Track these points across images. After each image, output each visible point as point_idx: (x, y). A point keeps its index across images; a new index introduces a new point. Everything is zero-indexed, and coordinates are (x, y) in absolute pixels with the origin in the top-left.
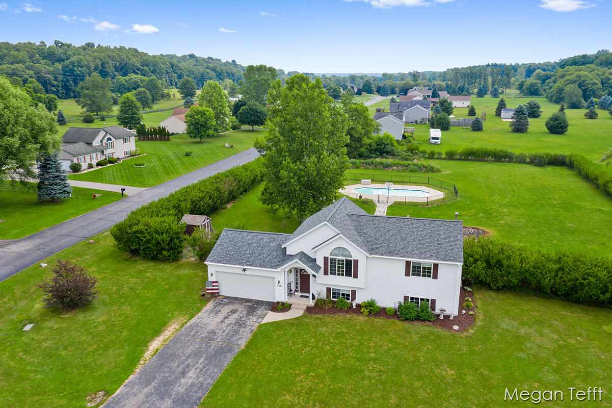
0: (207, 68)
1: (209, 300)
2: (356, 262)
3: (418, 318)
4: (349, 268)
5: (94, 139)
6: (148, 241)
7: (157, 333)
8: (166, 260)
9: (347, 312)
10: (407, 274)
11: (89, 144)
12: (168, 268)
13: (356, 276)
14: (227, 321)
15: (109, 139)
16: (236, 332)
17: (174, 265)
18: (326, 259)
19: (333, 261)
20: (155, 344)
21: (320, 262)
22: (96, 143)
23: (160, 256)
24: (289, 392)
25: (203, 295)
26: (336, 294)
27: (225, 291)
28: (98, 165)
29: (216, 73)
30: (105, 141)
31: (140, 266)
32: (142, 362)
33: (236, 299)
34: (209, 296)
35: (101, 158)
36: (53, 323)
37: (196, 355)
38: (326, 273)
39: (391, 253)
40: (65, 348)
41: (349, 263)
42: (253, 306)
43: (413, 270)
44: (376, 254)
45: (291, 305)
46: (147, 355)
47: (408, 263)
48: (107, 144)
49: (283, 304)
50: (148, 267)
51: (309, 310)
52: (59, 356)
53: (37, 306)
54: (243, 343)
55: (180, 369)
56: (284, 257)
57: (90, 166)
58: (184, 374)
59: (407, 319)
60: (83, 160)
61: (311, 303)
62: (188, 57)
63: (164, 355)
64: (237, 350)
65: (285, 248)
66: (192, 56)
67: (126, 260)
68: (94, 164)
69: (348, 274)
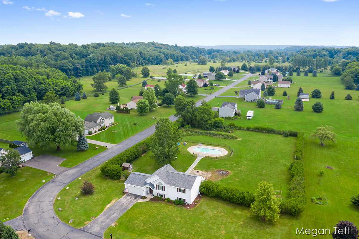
0: (160, 52)
1: (125, 194)
2: (164, 187)
3: (179, 204)
4: (163, 188)
5: (97, 120)
6: (110, 173)
7: (109, 203)
8: (115, 179)
9: (161, 201)
10: (178, 191)
11: (95, 122)
12: (116, 182)
13: (164, 191)
14: (128, 201)
15: (103, 119)
16: (129, 204)
17: (118, 181)
18: (156, 185)
19: (158, 186)
20: (108, 206)
21: (155, 186)
22: (98, 121)
23: (114, 178)
24: (137, 220)
25: (123, 192)
26: (160, 195)
27: (129, 192)
28: (99, 131)
29: (164, 54)
30: (101, 120)
31: (108, 181)
32: (104, 210)
33: (132, 194)
34: (125, 193)
35: (100, 127)
36: (83, 198)
37: (118, 209)
38: (157, 189)
39: (173, 185)
40: (86, 205)
41: (162, 187)
42: (136, 196)
43: (179, 190)
44: (169, 185)
45: (146, 197)
46: (106, 209)
47: (178, 189)
48: (102, 121)
49: (145, 197)
50: (110, 181)
51: (151, 199)
52: (84, 207)
53: (79, 192)
54: (130, 207)
55: (113, 213)
56: (146, 183)
57: (96, 132)
58: (113, 214)
59: (176, 204)
60: (93, 129)
61: (152, 197)
62: (151, 44)
63: (110, 209)
64: (128, 209)
65: (146, 181)
66: (153, 43)
67: (104, 178)
68: (97, 131)
69: (162, 190)
